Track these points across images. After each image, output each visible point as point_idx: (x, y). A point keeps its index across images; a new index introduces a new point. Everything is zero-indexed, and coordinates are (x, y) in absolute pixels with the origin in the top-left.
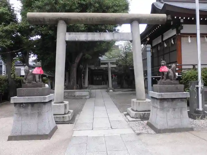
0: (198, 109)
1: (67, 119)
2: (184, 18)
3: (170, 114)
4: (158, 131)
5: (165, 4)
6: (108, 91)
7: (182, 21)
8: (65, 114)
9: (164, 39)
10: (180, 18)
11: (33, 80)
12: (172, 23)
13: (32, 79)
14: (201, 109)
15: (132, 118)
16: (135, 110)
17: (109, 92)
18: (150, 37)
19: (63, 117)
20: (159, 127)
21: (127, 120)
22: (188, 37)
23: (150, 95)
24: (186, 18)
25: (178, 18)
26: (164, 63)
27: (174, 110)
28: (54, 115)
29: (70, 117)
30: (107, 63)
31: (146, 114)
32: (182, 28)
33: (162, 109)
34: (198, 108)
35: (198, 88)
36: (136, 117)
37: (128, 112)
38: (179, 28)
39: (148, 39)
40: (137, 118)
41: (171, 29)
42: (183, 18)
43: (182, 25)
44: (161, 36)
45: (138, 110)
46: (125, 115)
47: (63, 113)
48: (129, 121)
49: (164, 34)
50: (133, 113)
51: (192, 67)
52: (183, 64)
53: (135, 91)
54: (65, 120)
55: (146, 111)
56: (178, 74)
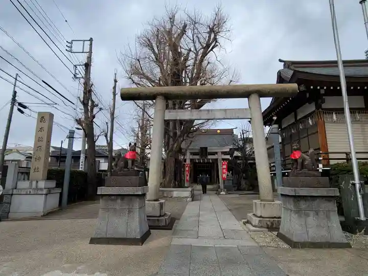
0: (358, 218)
1: (163, 224)
2: (325, 88)
3: (312, 220)
4: (294, 245)
5: (295, 71)
6: (218, 194)
7: (322, 92)
8: (160, 216)
9: (299, 118)
10: (318, 88)
11: (125, 168)
12: (308, 95)
13: (123, 166)
14: (363, 218)
15: (255, 226)
16: (259, 215)
17: (220, 194)
18: (276, 115)
19: (158, 220)
20: (295, 239)
21: (247, 230)
22: (332, 113)
23: (279, 192)
24: (328, 88)
25: (315, 88)
26: (297, 146)
27: (317, 214)
28: (147, 216)
29: (167, 220)
30: (216, 153)
31: (276, 222)
32: (323, 102)
33: (298, 211)
34: (359, 216)
35: (354, 185)
36: (261, 225)
37: (249, 219)
38: (320, 101)
39: (275, 118)
40: (261, 227)
41: (307, 104)
42: (323, 88)
43: (324, 97)
44: (293, 113)
45: (263, 216)
46: (245, 223)
47: (158, 215)
48: (250, 231)
49: (298, 110)
50: (256, 221)
51: (344, 156)
52: (329, 151)
53: (259, 194)
54: (160, 225)
55: (275, 217)
56: (323, 165)
